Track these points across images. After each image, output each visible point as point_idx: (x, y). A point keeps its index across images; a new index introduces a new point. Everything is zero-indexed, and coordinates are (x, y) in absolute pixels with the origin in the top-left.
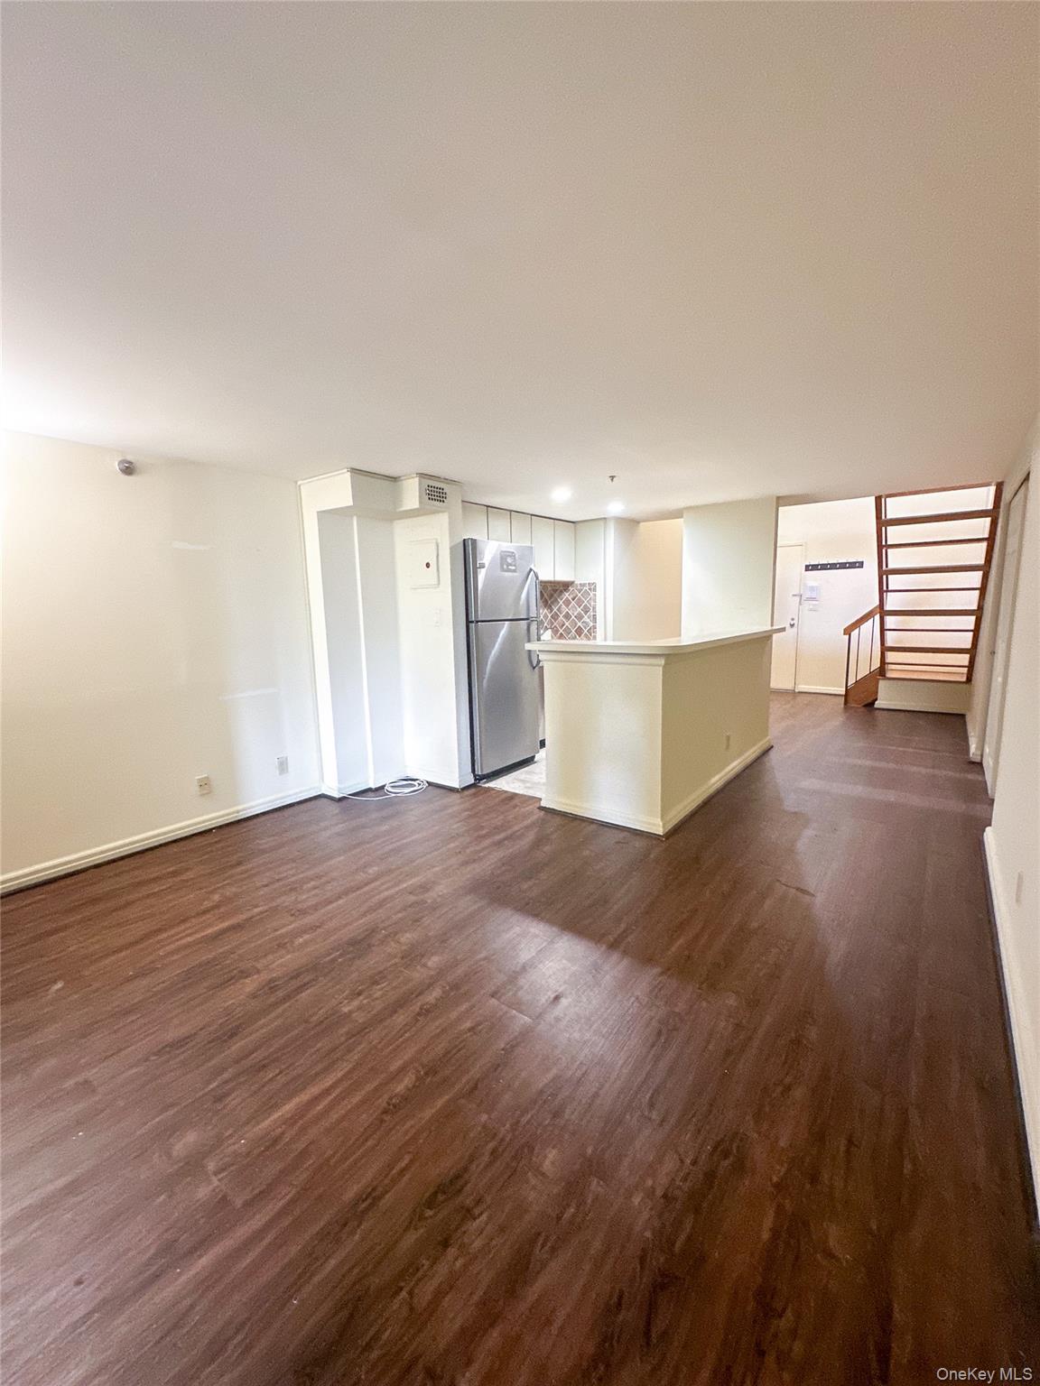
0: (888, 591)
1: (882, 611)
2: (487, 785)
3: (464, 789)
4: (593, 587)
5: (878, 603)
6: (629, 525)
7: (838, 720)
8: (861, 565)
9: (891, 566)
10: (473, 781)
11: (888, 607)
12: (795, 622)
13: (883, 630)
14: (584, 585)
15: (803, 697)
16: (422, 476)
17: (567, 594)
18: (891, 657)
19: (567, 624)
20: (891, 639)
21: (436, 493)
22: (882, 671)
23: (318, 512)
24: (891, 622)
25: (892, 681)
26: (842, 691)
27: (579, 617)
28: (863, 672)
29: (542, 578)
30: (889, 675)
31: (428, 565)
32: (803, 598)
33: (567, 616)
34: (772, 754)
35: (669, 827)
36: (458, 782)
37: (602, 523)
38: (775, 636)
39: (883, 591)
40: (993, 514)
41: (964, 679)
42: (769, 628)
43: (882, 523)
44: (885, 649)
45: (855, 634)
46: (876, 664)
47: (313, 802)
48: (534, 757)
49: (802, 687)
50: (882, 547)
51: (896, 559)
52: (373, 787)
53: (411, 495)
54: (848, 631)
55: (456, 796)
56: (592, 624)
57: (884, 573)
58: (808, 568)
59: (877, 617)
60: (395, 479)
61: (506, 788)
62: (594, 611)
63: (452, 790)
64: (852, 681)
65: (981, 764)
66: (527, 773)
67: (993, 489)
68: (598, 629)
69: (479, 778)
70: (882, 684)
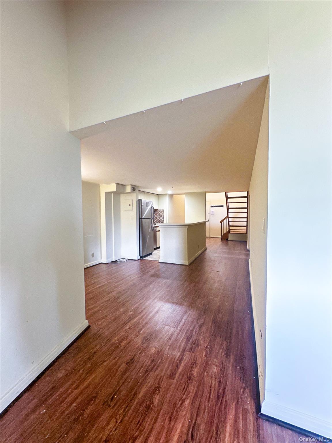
0: (229, 213)
1: (228, 217)
2: (143, 259)
3: (138, 260)
4: (163, 211)
5: (227, 215)
6: (171, 196)
7: (220, 243)
8: (223, 206)
9: (229, 207)
10: (140, 258)
11: (230, 216)
12: (209, 220)
13: (229, 222)
14: (161, 210)
15: (212, 238)
16: (131, 185)
17: (156, 212)
18: (231, 228)
19: (156, 220)
20: (231, 224)
21: (134, 188)
22: (229, 231)
23: (105, 192)
24: (230, 219)
25: (232, 234)
26: (221, 237)
27: (159, 218)
28: (225, 232)
29: (155, 208)
30: (231, 232)
31: (130, 205)
32: (211, 214)
33: (156, 218)
34: (207, 250)
35: (190, 263)
36: (137, 258)
37: (165, 195)
38: (206, 223)
39: (228, 213)
40: (247, 197)
41: (246, 233)
42: (205, 221)
43: (227, 198)
44: (229, 226)
45: (223, 222)
46: (228, 230)
47: (100, 265)
48: (152, 253)
49: (212, 236)
50: (227, 203)
51: (230, 206)
52: (114, 260)
53: (128, 189)
54: (221, 222)
55: (136, 262)
56: (163, 220)
57: (228, 209)
58: (212, 207)
59: (227, 219)
60: (124, 185)
61: (148, 259)
62: (163, 216)
63: (135, 260)
64: (223, 234)
65: (249, 250)
66: (152, 256)
67: (247, 192)
68: (164, 221)
69: (141, 257)
70: (229, 235)
